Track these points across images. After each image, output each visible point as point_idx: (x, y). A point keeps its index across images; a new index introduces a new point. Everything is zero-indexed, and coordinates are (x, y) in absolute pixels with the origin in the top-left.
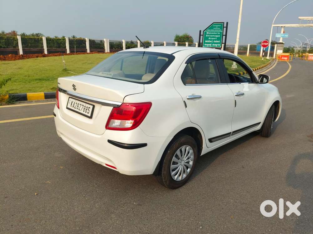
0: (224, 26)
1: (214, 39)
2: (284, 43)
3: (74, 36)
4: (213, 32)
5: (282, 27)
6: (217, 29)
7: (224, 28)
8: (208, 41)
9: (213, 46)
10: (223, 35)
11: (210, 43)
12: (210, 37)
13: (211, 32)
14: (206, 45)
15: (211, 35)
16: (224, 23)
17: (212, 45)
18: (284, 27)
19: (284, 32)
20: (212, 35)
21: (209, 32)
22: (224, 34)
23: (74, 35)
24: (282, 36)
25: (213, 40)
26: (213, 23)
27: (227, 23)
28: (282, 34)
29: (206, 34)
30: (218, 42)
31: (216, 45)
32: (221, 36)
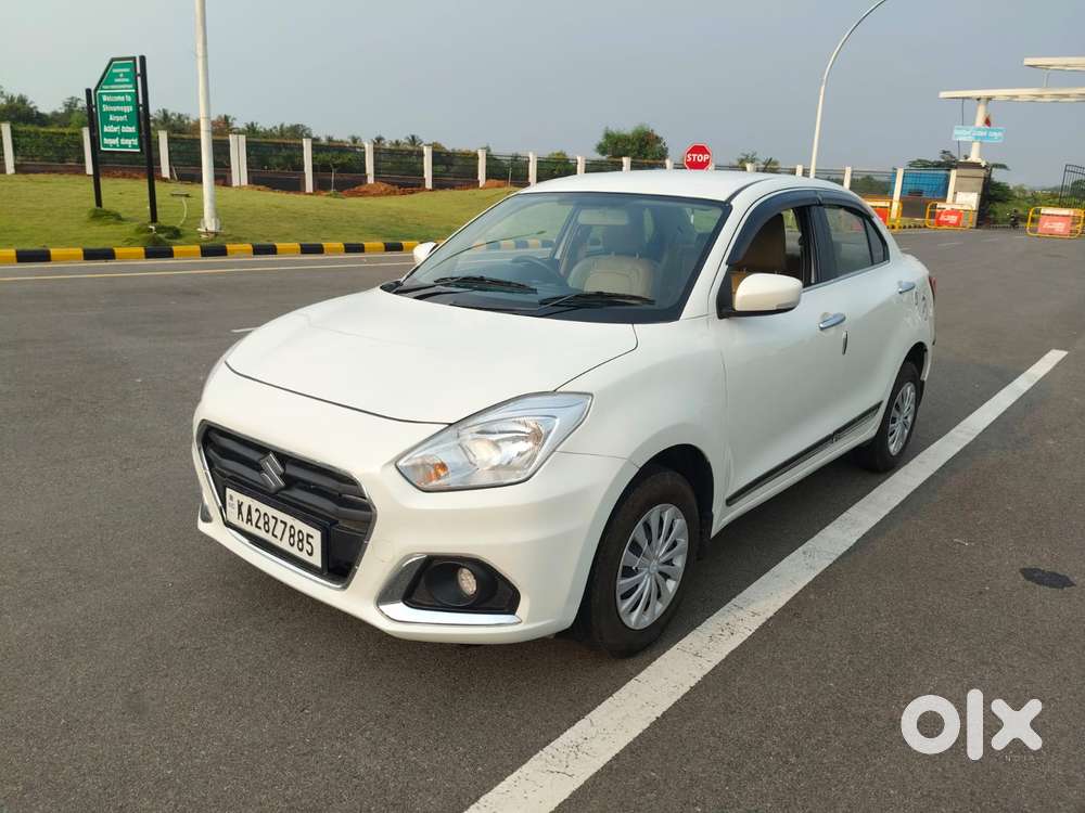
2: (984, 164)
3: (413, 137)
4: (116, 95)
5: (978, 99)
6: (123, 83)
8: (110, 130)
9: (122, 146)
10: (139, 105)
11: (114, 135)
12: (113, 113)
13: (111, 94)
14: (107, 141)
15: (111, 104)
18: (989, 99)
19: (988, 122)
20: (115, 103)
21: (108, 94)
23: (415, 134)
24: (977, 137)
28: (979, 129)
29: (101, 101)
30: (131, 130)
31: (130, 142)
32: (134, 108)
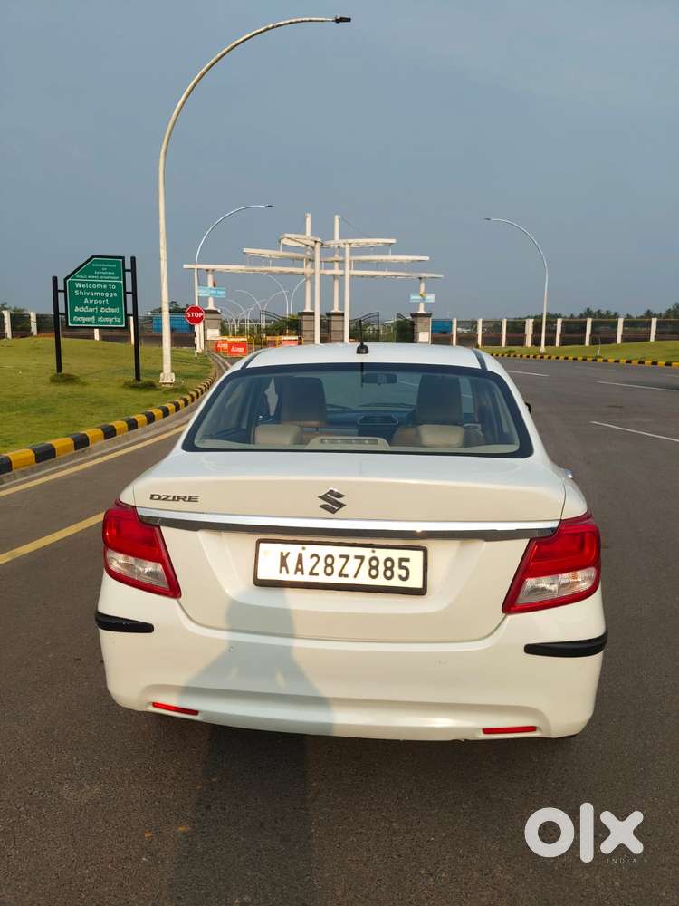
0: (125, 268)
1: (100, 301)
2: (219, 311)
4: (96, 283)
5: (207, 270)
6: (106, 275)
7: (127, 273)
8: (83, 310)
9: (100, 323)
10: (126, 293)
11: (89, 315)
12: (89, 297)
13: (89, 283)
14: (79, 319)
15: (88, 290)
16: (123, 258)
17: (96, 319)
18: (213, 270)
19: (214, 285)
20: (93, 290)
21: (83, 283)
22: (129, 288)
24: (211, 294)
25: (99, 306)
26: (93, 257)
27: (133, 260)
28: (211, 289)
29: (73, 287)
30: (113, 310)
31: (111, 320)
32: (119, 294)
